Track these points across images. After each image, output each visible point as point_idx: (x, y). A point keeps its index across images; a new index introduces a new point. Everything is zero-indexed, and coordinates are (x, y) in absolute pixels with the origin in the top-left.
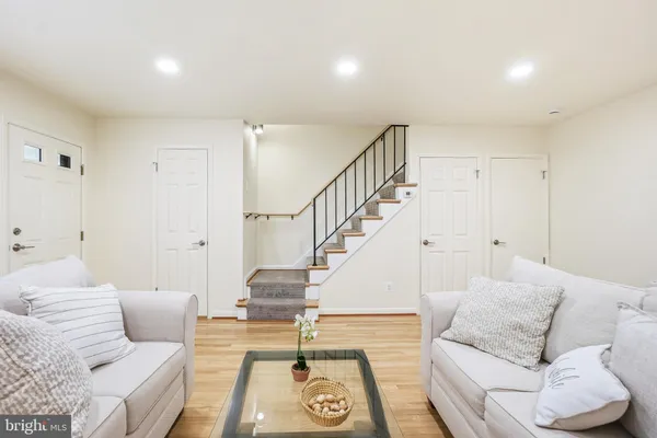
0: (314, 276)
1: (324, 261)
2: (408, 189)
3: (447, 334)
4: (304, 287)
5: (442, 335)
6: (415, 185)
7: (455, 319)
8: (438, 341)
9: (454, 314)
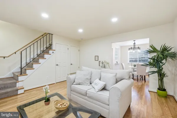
0: (20, 78)
1: (25, 73)
2: (53, 51)
3: (74, 83)
4: (16, 83)
5: (73, 84)
6: (55, 50)
7: (76, 80)
8: (73, 85)
9: (75, 79)
